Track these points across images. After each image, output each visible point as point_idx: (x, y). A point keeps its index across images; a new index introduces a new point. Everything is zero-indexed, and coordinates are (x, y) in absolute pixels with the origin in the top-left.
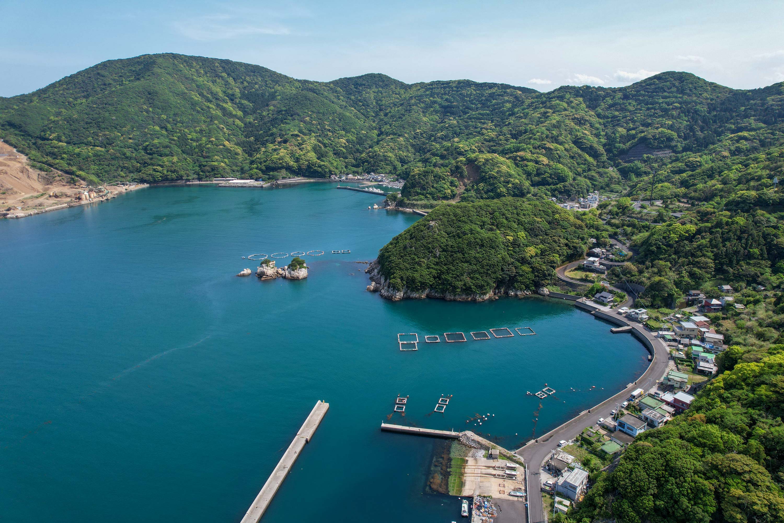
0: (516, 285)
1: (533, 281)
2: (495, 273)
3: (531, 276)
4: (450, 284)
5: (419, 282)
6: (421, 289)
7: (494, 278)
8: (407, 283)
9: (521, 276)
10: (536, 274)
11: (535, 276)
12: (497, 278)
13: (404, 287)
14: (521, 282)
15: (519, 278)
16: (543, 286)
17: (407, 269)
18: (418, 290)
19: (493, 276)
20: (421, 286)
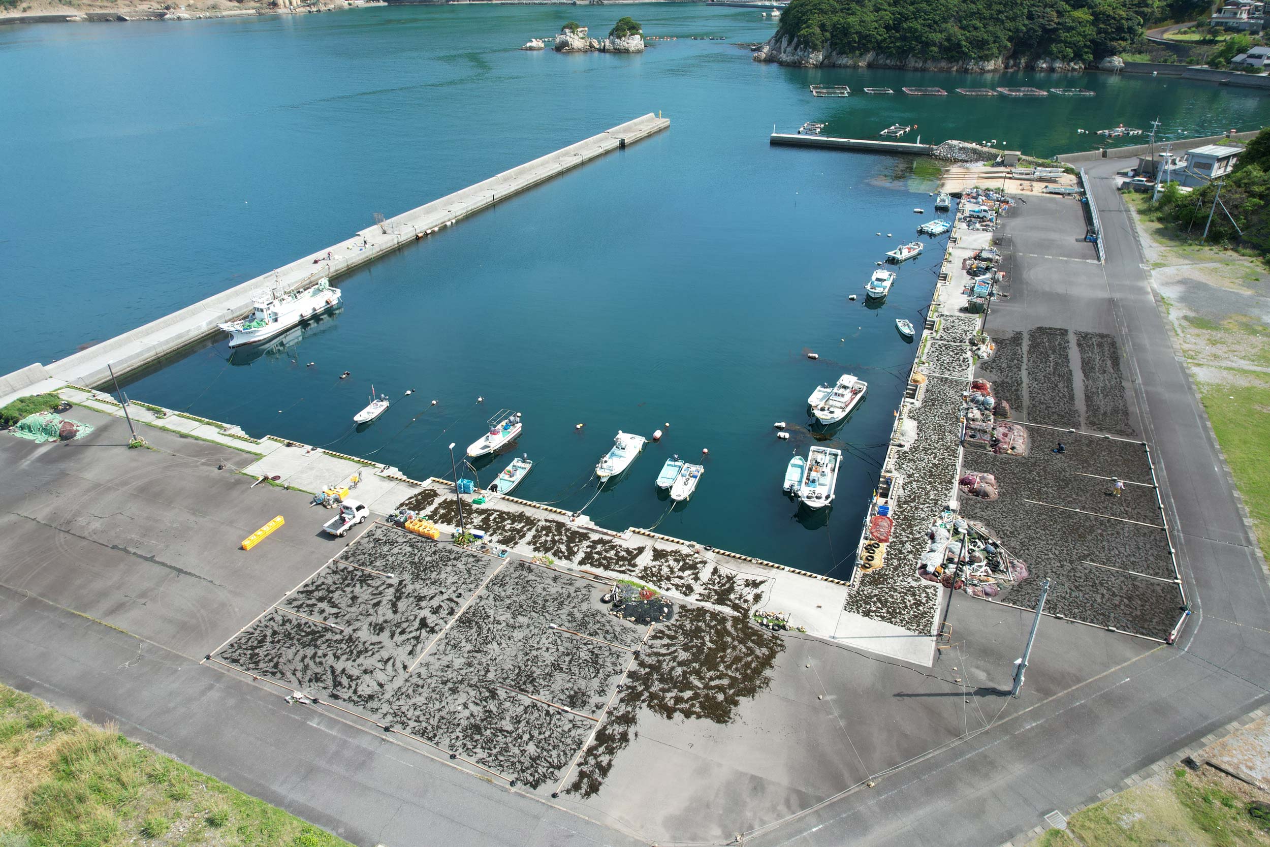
0: (1054, 48)
1: (1092, 41)
2: (1013, 19)
3: (1090, 30)
4: (918, 39)
5: (857, 33)
6: (859, 48)
7: (1010, 30)
8: (833, 36)
9: (1071, 29)
10: (1102, 26)
11: (1099, 33)
12: (1017, 30)
13: (826, 45)
14: (1065, 42)
15: (1063, 35)
16: (1113, 53)
17: (834, 11)
18: (853, 50)
19: (1009, 24)
20: (859, 42)
